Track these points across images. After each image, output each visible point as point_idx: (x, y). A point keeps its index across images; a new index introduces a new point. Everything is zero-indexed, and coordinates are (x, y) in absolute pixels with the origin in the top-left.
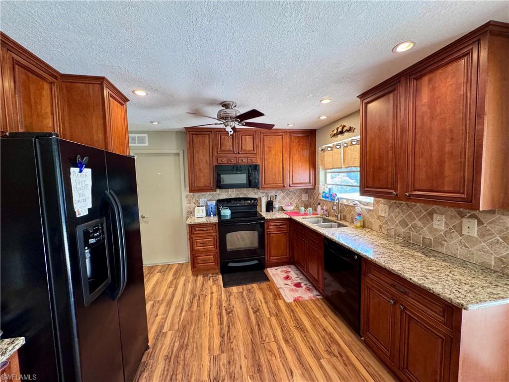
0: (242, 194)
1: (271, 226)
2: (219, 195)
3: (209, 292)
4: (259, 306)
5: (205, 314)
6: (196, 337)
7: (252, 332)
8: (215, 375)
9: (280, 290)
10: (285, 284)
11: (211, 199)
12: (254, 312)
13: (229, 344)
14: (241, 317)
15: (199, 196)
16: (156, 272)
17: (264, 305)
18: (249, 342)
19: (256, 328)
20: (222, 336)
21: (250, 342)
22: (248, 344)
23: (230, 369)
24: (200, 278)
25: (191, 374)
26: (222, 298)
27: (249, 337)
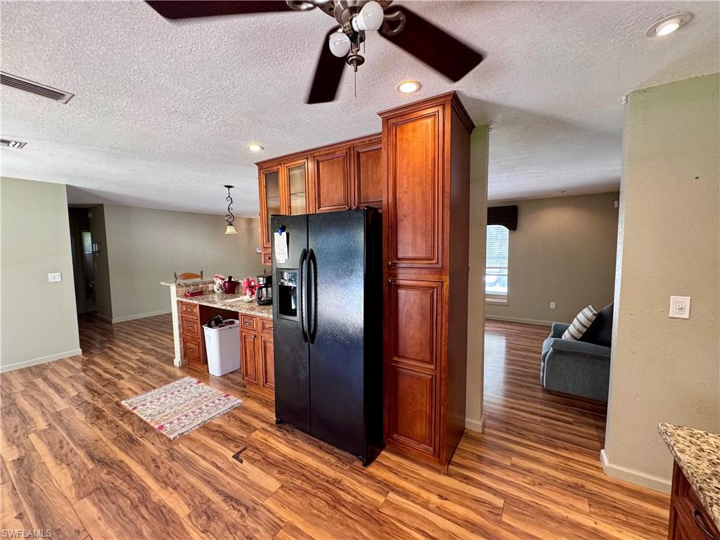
6: (338, 525)
8: (258, 513)
23: (243, 533)
25: (289, 493)
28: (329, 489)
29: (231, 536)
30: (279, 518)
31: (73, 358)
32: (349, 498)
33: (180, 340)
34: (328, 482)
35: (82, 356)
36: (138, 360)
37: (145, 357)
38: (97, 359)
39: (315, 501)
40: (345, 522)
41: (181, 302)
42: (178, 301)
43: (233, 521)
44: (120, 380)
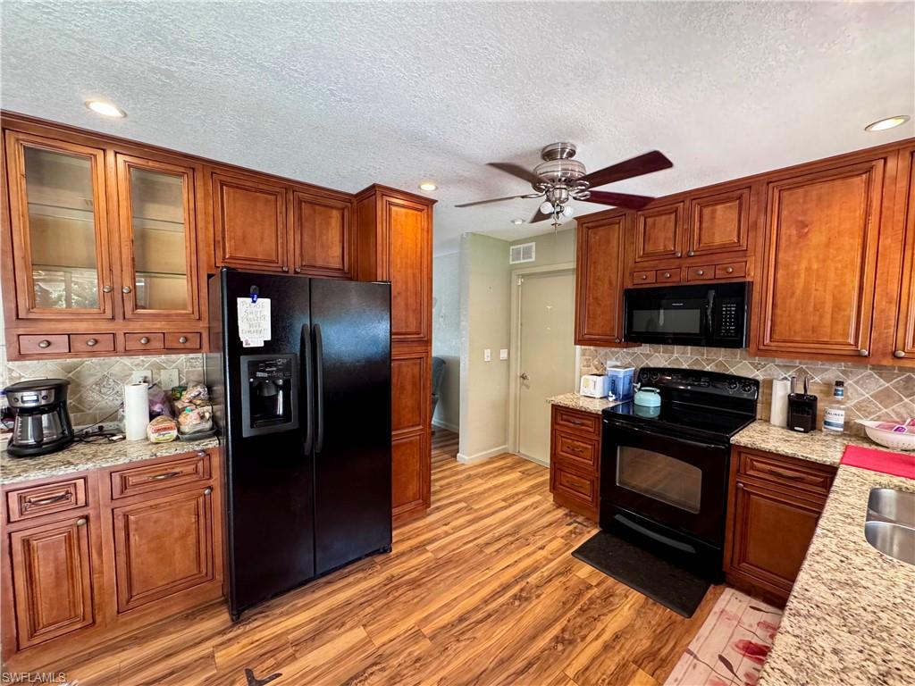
0: (709, 361)
1: (753, 468)
2: (648, 356)
3: (540, 544)
4: (583, 638)
5: (488, 568)
6: (438, 587)
7: (502, 662)
8: (387, 652)
9: (686, 656)
10: (722, 658)
11: (629, 363)
12: (557, 637)
13: (453, 639)
14: (525, 622)
15: (606, 354)
16: (520, 469)
17: (598, 645)
18: (475, 670)
19: (519, 664)
20: (461, 619)
21: (477, 671)
22: (471, 670)
23: (407, 667)
24: (560, 513)
25: (378, 621)
26: (544, 566)
27: (488, 663)
28: (396, 586)
29: (403, 681)
30: (405, 633)
32: (415, 574)
34: (386, 585)
39: (403, 599)
40: (438, 581)
43: (384, 680)
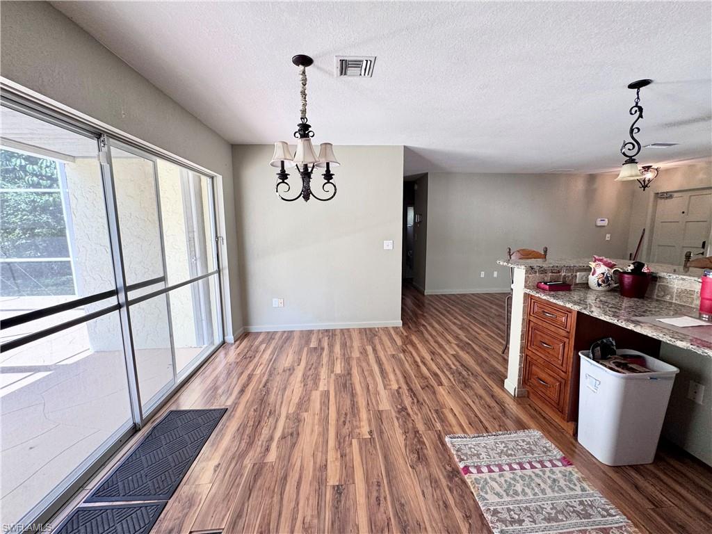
31: (395, 329)
33: (521, 357)
35: (402, 329)
36: (453, 355)
37: (461, 353)
38: (414, 338)
41: (532, 297)
42: (525, 294)
44: (439, 385)
